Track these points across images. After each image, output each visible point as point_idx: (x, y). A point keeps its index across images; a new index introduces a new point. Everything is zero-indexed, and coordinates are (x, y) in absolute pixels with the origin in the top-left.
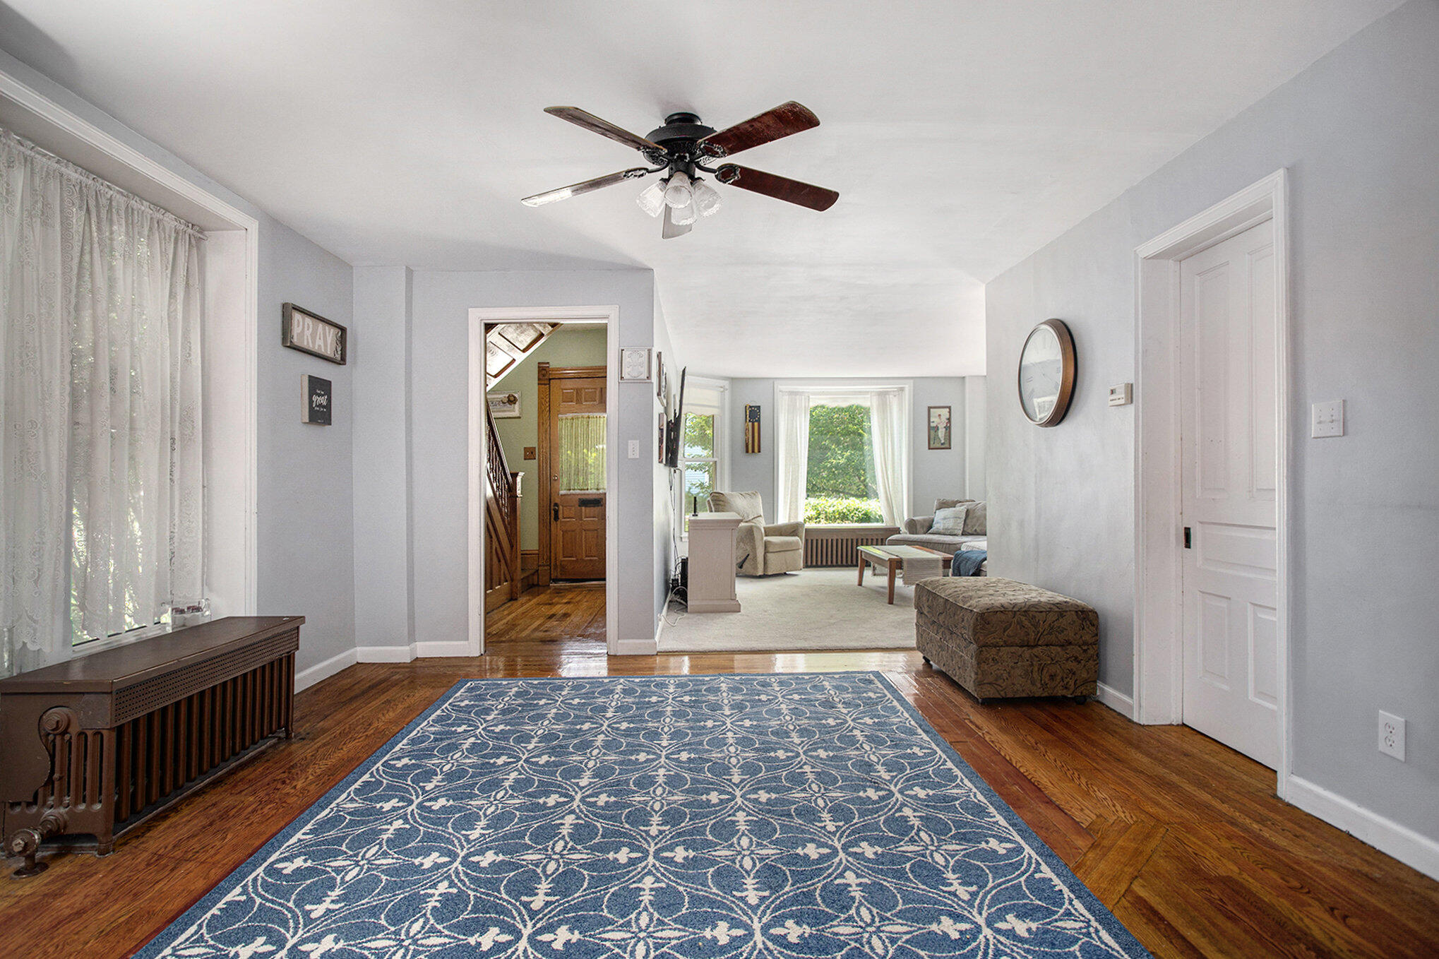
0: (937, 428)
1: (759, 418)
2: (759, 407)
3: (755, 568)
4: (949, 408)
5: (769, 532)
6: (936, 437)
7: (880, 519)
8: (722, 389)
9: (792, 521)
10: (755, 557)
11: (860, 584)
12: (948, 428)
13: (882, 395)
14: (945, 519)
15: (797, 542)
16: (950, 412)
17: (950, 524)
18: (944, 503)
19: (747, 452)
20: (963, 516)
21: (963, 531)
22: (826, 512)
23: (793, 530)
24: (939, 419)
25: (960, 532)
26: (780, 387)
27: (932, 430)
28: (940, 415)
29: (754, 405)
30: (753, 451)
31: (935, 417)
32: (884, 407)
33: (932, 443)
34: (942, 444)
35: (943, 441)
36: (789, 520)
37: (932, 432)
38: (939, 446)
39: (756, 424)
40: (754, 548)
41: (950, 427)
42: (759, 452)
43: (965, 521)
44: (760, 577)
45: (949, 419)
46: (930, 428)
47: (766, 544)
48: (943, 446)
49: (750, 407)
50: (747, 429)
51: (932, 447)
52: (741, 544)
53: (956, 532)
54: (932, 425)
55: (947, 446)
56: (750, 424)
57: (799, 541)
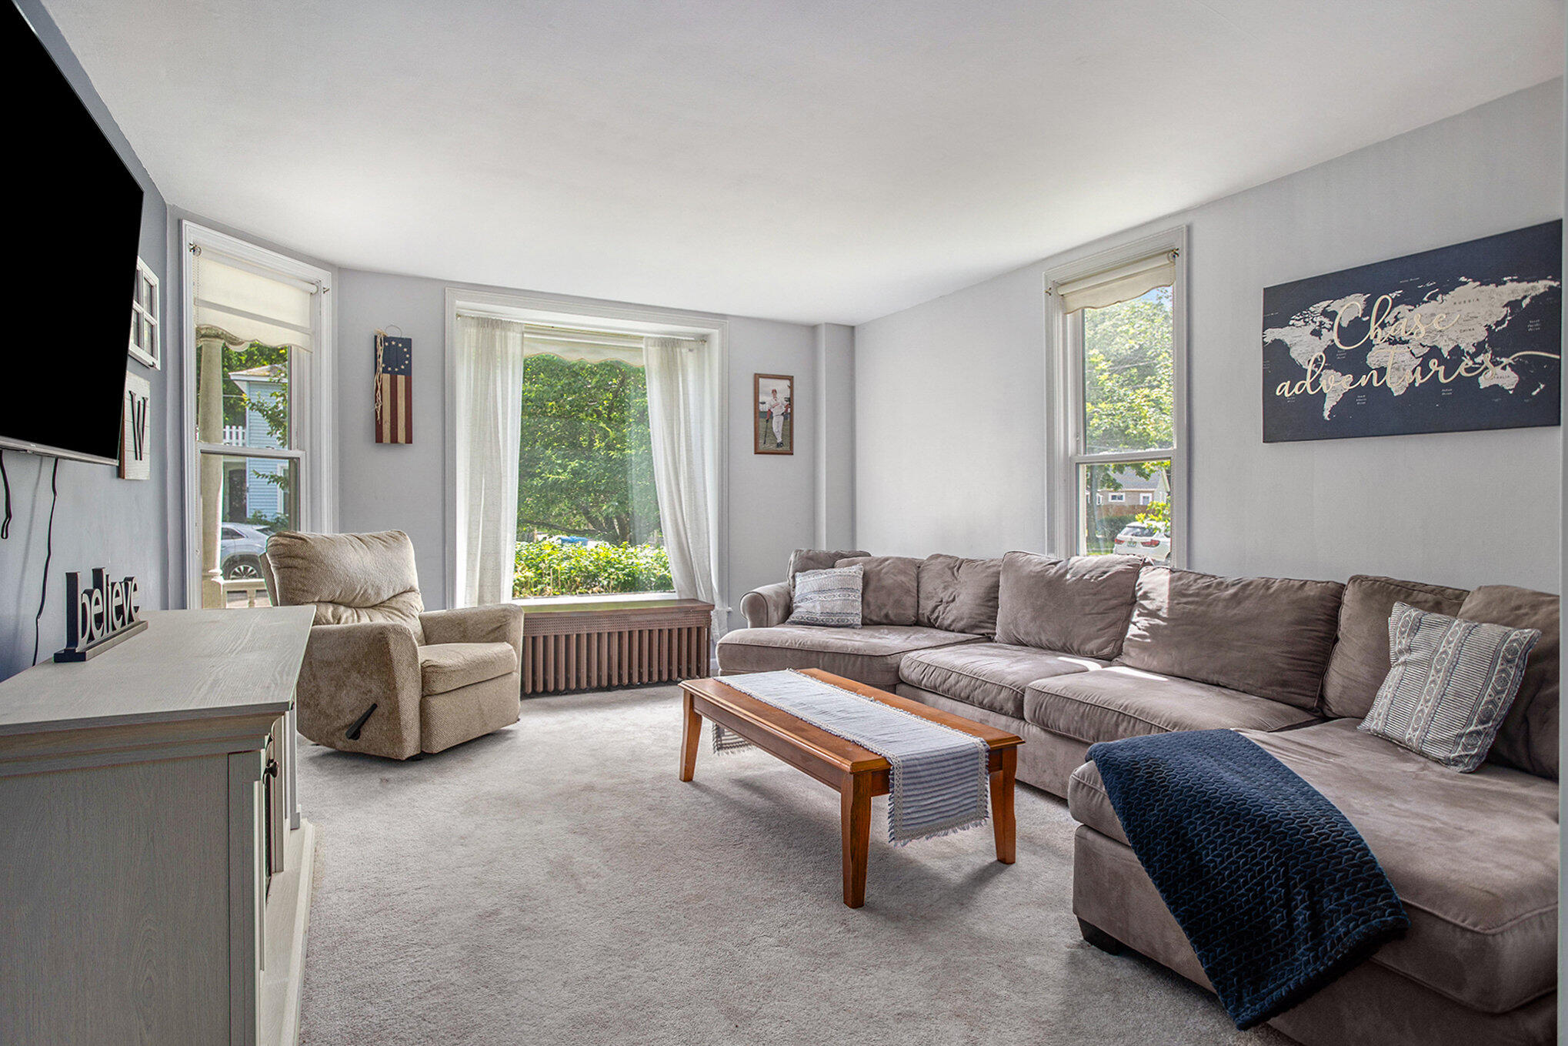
0: (768, 416)
1: (409, 366)
2: (408, 343)
3: (398, 740)
4: (791, 379)
5: (432, 632)
6: (769, 431)
7: (665, 584)
8: (314, 289)
9: (489, 605)
10: (395, 712)
11: (688, 777)
12: (788, 416)
13: (669, 345)
14: (820, 591)
15: (508, 658)
16: (791, 387)
17: (835, 602)
18: (810, 558)
19: (379, 439)
20: (859, 584)
21: (864, 618)
22: (555, 572)
23: (492, 627)
24: (774, 395)
25: (858, 620)
26: (458, 303)
27: (762, 417)
28: (774, 392)
29: (397, 335)
30: (394, 440)
31: (767, 394)
32: (671, 369)
33: (761, 441)
34: (779, 445)
35: (779, 440)
36: (481, 600)
37: (762, 423)
38: (773, 447)
39: (401, 379)
40: (391, 688)
41: (791, 414)
42: (409, 440)
43: (863, 594)
44: (415, 759)
45: (790, 400)
46: (758, 414)
47: (427, 675)
48: (780, 449)
49: (386, 339)
50: (378, 389)
51: (762, 447)
52: (354, 675)
53: (851, 619)
54: (762, 408)
55: (786, 448)
56: (387, 377)
57: (508, 652)
